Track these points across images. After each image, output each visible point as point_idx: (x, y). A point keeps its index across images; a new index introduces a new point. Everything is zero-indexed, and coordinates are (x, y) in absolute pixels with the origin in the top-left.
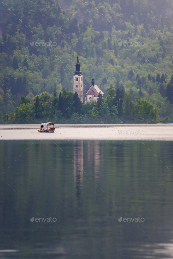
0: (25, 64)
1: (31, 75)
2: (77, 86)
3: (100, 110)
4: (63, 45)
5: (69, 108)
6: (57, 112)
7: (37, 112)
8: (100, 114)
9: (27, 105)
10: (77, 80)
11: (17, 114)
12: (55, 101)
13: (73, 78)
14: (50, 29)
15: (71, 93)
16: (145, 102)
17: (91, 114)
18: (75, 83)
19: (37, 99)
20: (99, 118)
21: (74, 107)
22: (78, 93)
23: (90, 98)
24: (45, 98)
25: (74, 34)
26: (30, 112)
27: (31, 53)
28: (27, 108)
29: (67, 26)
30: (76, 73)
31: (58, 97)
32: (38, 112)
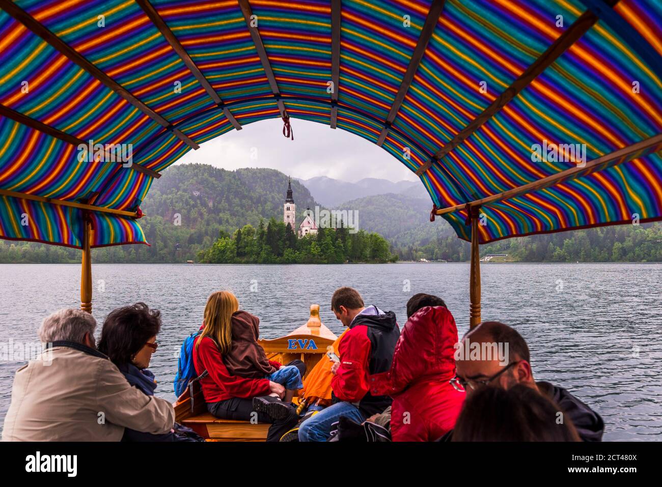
0: (227, 221)
1: (231, 228)
2: (288, 217)
3: (322, 244)
4: (252, 211)
5: (280, 243)
6: (264, 247)
7: (238, 248)
8: (322, 250)
9: (226, 240)
10: (288, 209)
11: (214, 251)
12: (262, 234)
13: (283, 206)
14: (244, 201)
15: (283, 224)
16: (375, 236)
17: (310, 250)
18: (286, 213)
19: (239, 233)
20: (321, 256)
21: (287, 242)
22: (292, 225)
23: (306, 230)
24: (249, 232)
25: (260, 205)
26: (229, 248)
27: (231, 215)
28: (227, 244)
29: (255, 200)
30: (287, 201)
31: (266, 229)
32: (240, 248)
